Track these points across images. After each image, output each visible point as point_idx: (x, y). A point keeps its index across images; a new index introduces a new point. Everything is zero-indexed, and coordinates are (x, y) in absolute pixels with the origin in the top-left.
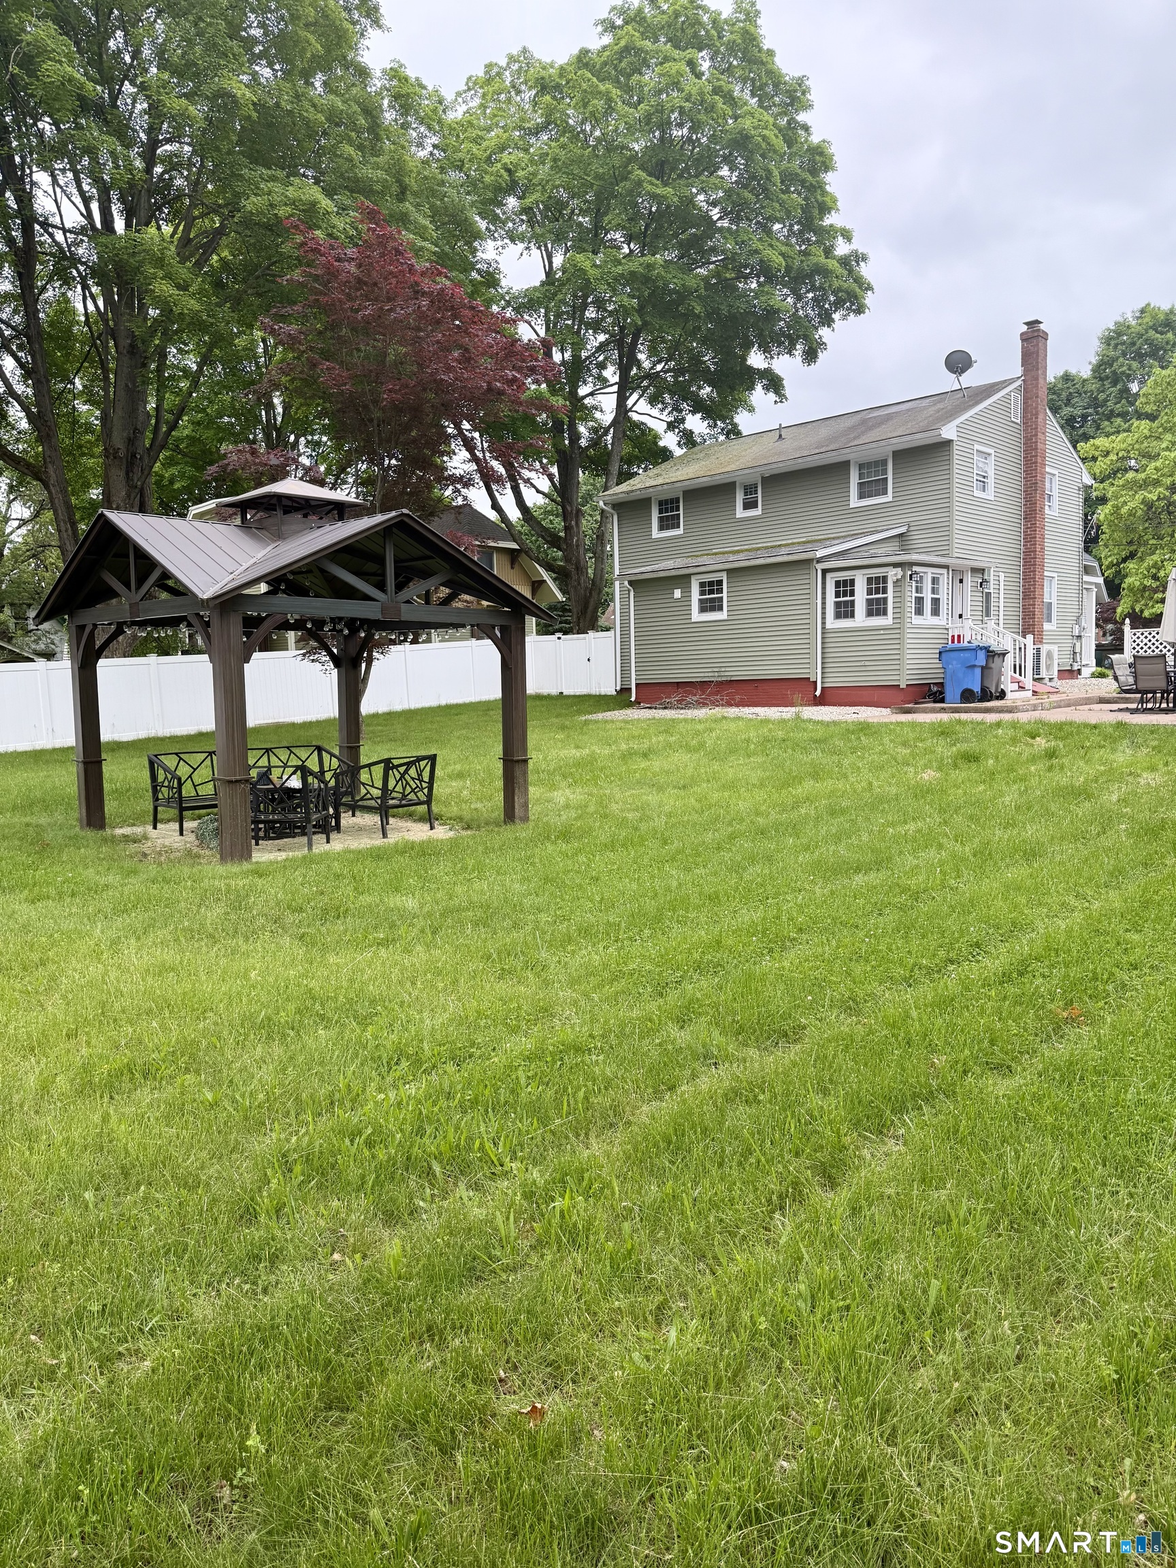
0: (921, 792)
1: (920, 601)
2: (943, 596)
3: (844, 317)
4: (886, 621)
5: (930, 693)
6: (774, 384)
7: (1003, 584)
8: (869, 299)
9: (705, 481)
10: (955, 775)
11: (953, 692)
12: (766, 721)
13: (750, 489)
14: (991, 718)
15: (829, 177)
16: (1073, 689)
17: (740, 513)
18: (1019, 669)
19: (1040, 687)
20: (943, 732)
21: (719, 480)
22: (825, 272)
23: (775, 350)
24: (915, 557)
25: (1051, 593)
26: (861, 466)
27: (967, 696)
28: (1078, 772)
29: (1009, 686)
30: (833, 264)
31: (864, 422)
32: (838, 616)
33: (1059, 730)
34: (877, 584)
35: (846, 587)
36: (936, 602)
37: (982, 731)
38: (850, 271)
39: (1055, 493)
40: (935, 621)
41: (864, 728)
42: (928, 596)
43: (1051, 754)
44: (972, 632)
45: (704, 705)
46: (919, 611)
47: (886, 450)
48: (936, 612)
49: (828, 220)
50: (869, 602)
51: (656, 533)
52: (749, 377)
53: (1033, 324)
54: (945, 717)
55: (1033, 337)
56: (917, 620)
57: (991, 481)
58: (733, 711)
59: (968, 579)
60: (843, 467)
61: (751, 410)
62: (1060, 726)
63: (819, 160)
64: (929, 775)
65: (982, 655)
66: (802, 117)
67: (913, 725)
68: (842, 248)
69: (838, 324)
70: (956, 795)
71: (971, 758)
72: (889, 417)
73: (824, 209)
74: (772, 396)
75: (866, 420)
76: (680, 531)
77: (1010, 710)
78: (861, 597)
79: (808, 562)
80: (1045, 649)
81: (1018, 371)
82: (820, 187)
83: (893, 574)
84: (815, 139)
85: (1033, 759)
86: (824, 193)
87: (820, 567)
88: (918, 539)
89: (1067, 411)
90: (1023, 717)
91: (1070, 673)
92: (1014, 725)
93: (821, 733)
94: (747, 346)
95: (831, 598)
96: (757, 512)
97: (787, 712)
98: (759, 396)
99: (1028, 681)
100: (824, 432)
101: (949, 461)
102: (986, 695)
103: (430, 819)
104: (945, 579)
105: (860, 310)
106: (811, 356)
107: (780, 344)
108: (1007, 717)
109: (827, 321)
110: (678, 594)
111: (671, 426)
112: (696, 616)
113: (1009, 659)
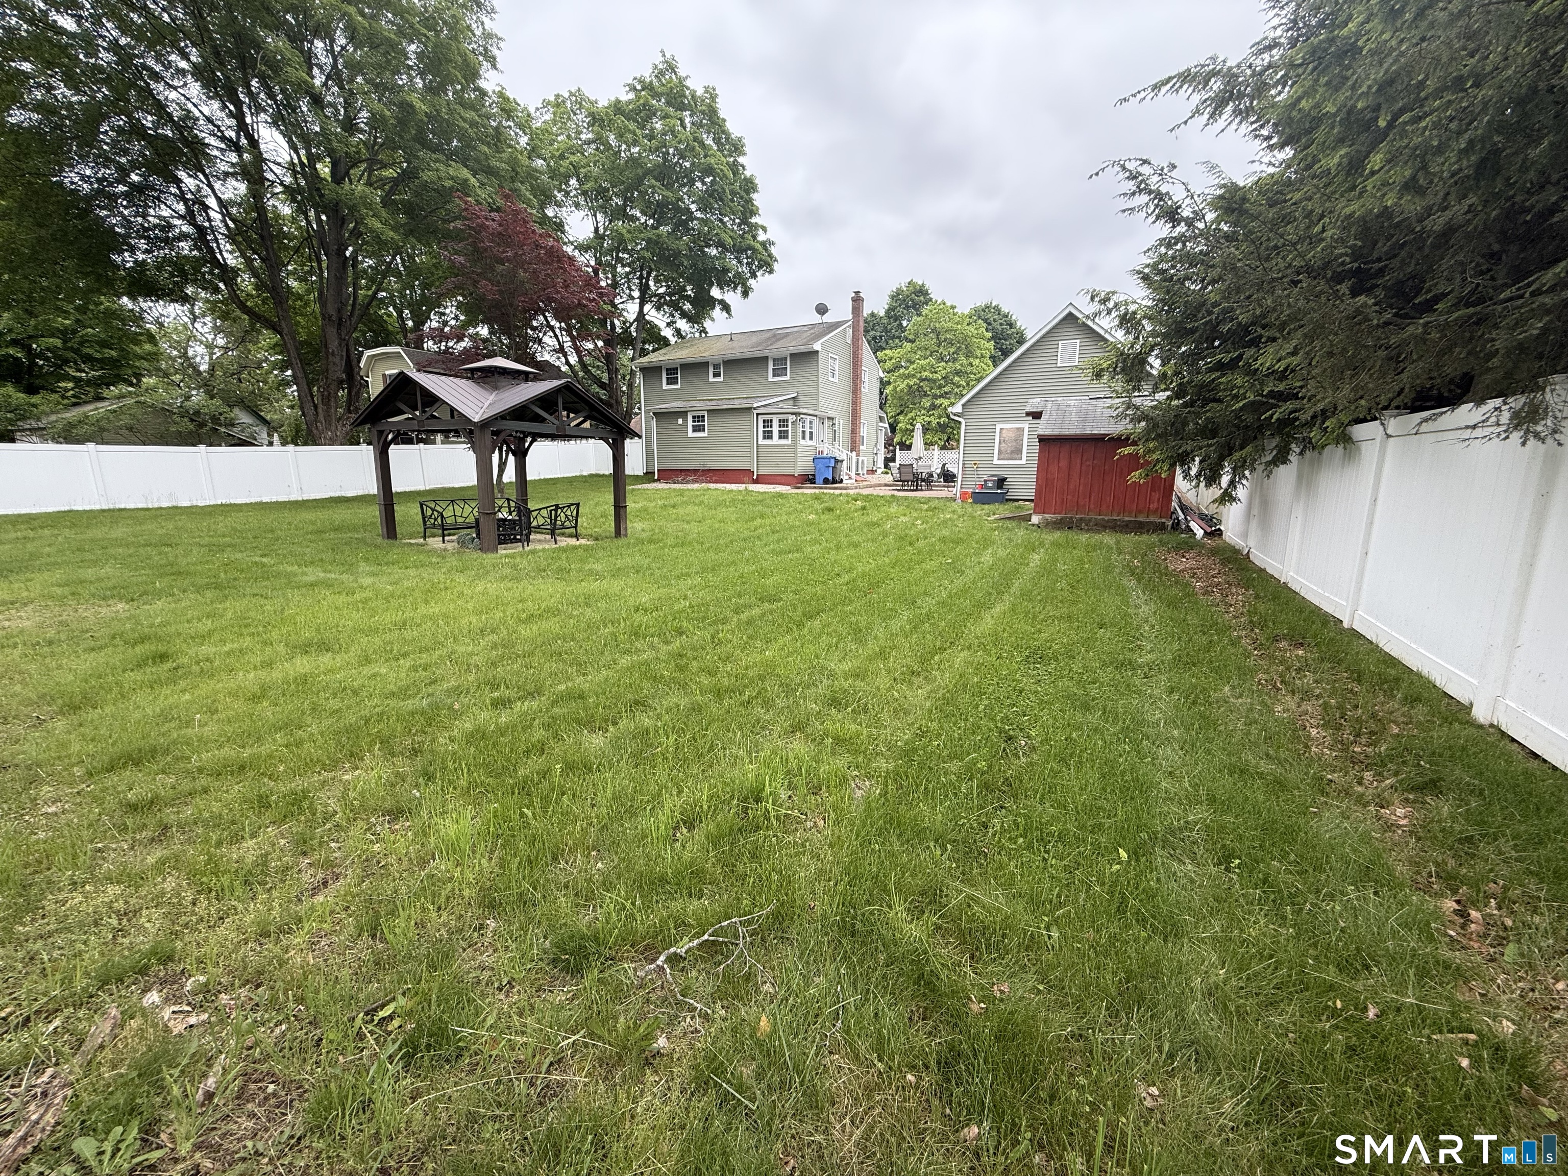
0: (810, 524)
1: (804, 432)
2: (814, 431)
3: (763, 275)
4: (788, 442)
5: (809, 479)
6: (726, 308)
7: (843, 425)
8: (776, 266)
9: (692, 360)
10: (823, 517)
11: (820, 479)
12: (732, 491)
13: (716, 366)
14: (837, 492)
15: (754, 196)
16: (873, 479)
17: (711, 379)
18: (849, 469)
19: (858, 478)
20: (817, 498)
21: (700, 360)
22: (754, 250)
23: (726, 289)
24: (802, 410)
25: (864, 431)
26: (774, 360)
27: (826, 481)
28: (874, 516)
29: (845, 478)
30: (758, 246)
31: (775, 336)
32: (764, 438)
33: (867, 498)
34: (783, 423)
35: (768, 423)
36: (811, 433)
37: (834, 498)
38: (766, 250)
39: (866, 380)
40: (810, 443)
41: (780, 495)
42: (808, 430)
43: (864, 508)
44: (827, 449)
45: (697, 482)
46: (804, 438)
47: (786, 352)
48: (811, 438)
49: (753, 220)
50: (780, 432)
51: (665, 387)
52: (712, 302)
53: (857, 293)
54: (817, 491)
55: (857, 300)
56: (802, 442)
57: (837, 373)
58: (712, 486)
59: (826, 421)
60: (766, 359)
61: (713, 320)
62: (867, 496)
63: (749, 186)
64: (812, 517)
65: (833, 461)
66: (741, 160)
67: (803, 494)
68: (762, 237)
69: (759, 278)
70: (824, 526)
71: (830, 510)
72: (787, 335)
73: (753, 213)
74: (725, 314)
75: (776, 335)
76: (679, 386)
77: (845, 489)
78: (775, 429)
79: (750, 409)
80: (861, 459)
81: (851, 317)
82: (750, 201)
83: (791, 418)
84: (748, 173)
85: (856, 511)
86: (753, 205)
87: (755, 412)
88: (802, 400)
89: (872, 333)
90: (851, 492)
91: (873, 472)
92: (848, 495)
93: (760, 498)
94: (712, 285)
95: (761, 429)
96: (721, 379)
97: (741, 487)
98: (717, 312)
99: (853, 475)
100: (754, 339)
101: (817, 362)
102: (834, 481)
103: (577, 536)
104: (816, 421)
105: (771, 272)
106: (745, 294)
107: (729, 286)
108: (844, 492)
109: (754, 275)
110: (680, 421)
111: (668, 325)
112: (691, 434)
113: (845, 463)
